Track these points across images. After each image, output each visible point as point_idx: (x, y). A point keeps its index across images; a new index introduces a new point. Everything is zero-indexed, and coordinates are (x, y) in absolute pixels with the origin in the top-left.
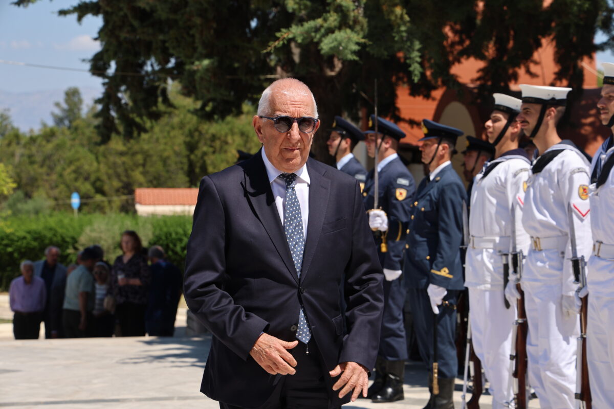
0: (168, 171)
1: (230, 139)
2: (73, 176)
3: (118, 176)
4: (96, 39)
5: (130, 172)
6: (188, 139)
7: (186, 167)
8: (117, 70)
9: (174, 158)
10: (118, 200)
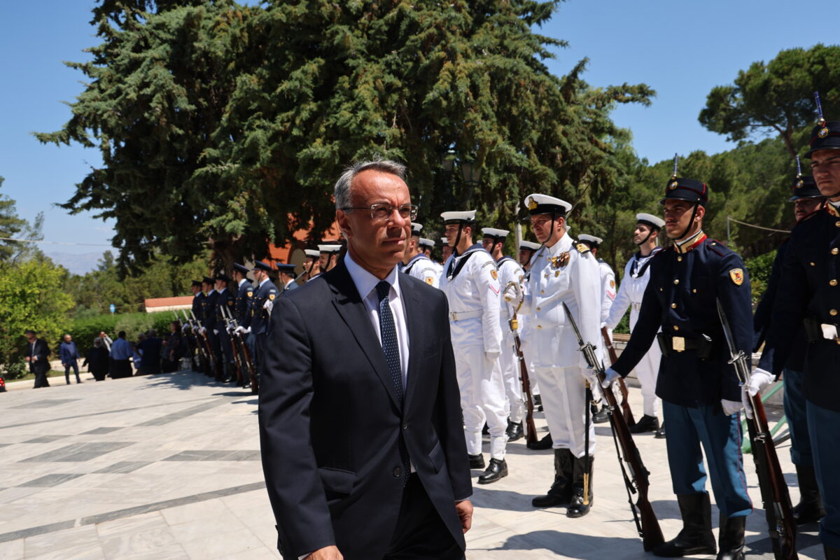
0: (162, 289)
1: (193, 272)
2: (112, 295)
3: (136, 294)
4: (114, 229)
5: (142, 291)
6: (171, 273)
7: (171, 286)
8: (126, 244)
9: (164, 283)
10: (136, 306)
